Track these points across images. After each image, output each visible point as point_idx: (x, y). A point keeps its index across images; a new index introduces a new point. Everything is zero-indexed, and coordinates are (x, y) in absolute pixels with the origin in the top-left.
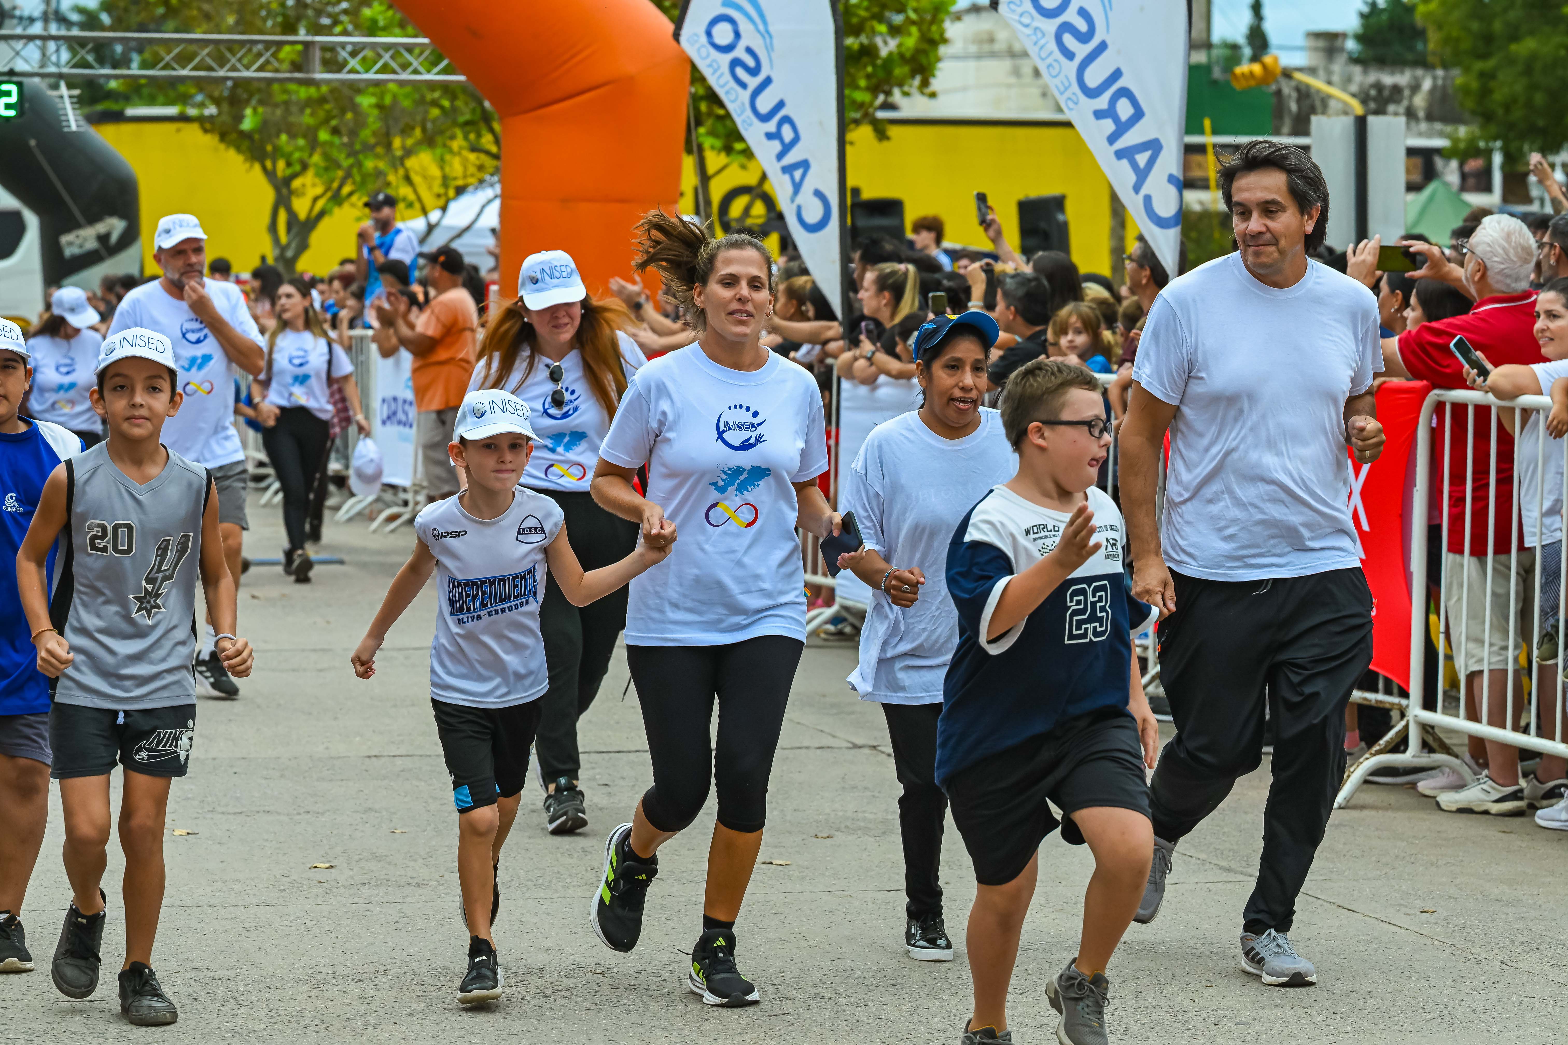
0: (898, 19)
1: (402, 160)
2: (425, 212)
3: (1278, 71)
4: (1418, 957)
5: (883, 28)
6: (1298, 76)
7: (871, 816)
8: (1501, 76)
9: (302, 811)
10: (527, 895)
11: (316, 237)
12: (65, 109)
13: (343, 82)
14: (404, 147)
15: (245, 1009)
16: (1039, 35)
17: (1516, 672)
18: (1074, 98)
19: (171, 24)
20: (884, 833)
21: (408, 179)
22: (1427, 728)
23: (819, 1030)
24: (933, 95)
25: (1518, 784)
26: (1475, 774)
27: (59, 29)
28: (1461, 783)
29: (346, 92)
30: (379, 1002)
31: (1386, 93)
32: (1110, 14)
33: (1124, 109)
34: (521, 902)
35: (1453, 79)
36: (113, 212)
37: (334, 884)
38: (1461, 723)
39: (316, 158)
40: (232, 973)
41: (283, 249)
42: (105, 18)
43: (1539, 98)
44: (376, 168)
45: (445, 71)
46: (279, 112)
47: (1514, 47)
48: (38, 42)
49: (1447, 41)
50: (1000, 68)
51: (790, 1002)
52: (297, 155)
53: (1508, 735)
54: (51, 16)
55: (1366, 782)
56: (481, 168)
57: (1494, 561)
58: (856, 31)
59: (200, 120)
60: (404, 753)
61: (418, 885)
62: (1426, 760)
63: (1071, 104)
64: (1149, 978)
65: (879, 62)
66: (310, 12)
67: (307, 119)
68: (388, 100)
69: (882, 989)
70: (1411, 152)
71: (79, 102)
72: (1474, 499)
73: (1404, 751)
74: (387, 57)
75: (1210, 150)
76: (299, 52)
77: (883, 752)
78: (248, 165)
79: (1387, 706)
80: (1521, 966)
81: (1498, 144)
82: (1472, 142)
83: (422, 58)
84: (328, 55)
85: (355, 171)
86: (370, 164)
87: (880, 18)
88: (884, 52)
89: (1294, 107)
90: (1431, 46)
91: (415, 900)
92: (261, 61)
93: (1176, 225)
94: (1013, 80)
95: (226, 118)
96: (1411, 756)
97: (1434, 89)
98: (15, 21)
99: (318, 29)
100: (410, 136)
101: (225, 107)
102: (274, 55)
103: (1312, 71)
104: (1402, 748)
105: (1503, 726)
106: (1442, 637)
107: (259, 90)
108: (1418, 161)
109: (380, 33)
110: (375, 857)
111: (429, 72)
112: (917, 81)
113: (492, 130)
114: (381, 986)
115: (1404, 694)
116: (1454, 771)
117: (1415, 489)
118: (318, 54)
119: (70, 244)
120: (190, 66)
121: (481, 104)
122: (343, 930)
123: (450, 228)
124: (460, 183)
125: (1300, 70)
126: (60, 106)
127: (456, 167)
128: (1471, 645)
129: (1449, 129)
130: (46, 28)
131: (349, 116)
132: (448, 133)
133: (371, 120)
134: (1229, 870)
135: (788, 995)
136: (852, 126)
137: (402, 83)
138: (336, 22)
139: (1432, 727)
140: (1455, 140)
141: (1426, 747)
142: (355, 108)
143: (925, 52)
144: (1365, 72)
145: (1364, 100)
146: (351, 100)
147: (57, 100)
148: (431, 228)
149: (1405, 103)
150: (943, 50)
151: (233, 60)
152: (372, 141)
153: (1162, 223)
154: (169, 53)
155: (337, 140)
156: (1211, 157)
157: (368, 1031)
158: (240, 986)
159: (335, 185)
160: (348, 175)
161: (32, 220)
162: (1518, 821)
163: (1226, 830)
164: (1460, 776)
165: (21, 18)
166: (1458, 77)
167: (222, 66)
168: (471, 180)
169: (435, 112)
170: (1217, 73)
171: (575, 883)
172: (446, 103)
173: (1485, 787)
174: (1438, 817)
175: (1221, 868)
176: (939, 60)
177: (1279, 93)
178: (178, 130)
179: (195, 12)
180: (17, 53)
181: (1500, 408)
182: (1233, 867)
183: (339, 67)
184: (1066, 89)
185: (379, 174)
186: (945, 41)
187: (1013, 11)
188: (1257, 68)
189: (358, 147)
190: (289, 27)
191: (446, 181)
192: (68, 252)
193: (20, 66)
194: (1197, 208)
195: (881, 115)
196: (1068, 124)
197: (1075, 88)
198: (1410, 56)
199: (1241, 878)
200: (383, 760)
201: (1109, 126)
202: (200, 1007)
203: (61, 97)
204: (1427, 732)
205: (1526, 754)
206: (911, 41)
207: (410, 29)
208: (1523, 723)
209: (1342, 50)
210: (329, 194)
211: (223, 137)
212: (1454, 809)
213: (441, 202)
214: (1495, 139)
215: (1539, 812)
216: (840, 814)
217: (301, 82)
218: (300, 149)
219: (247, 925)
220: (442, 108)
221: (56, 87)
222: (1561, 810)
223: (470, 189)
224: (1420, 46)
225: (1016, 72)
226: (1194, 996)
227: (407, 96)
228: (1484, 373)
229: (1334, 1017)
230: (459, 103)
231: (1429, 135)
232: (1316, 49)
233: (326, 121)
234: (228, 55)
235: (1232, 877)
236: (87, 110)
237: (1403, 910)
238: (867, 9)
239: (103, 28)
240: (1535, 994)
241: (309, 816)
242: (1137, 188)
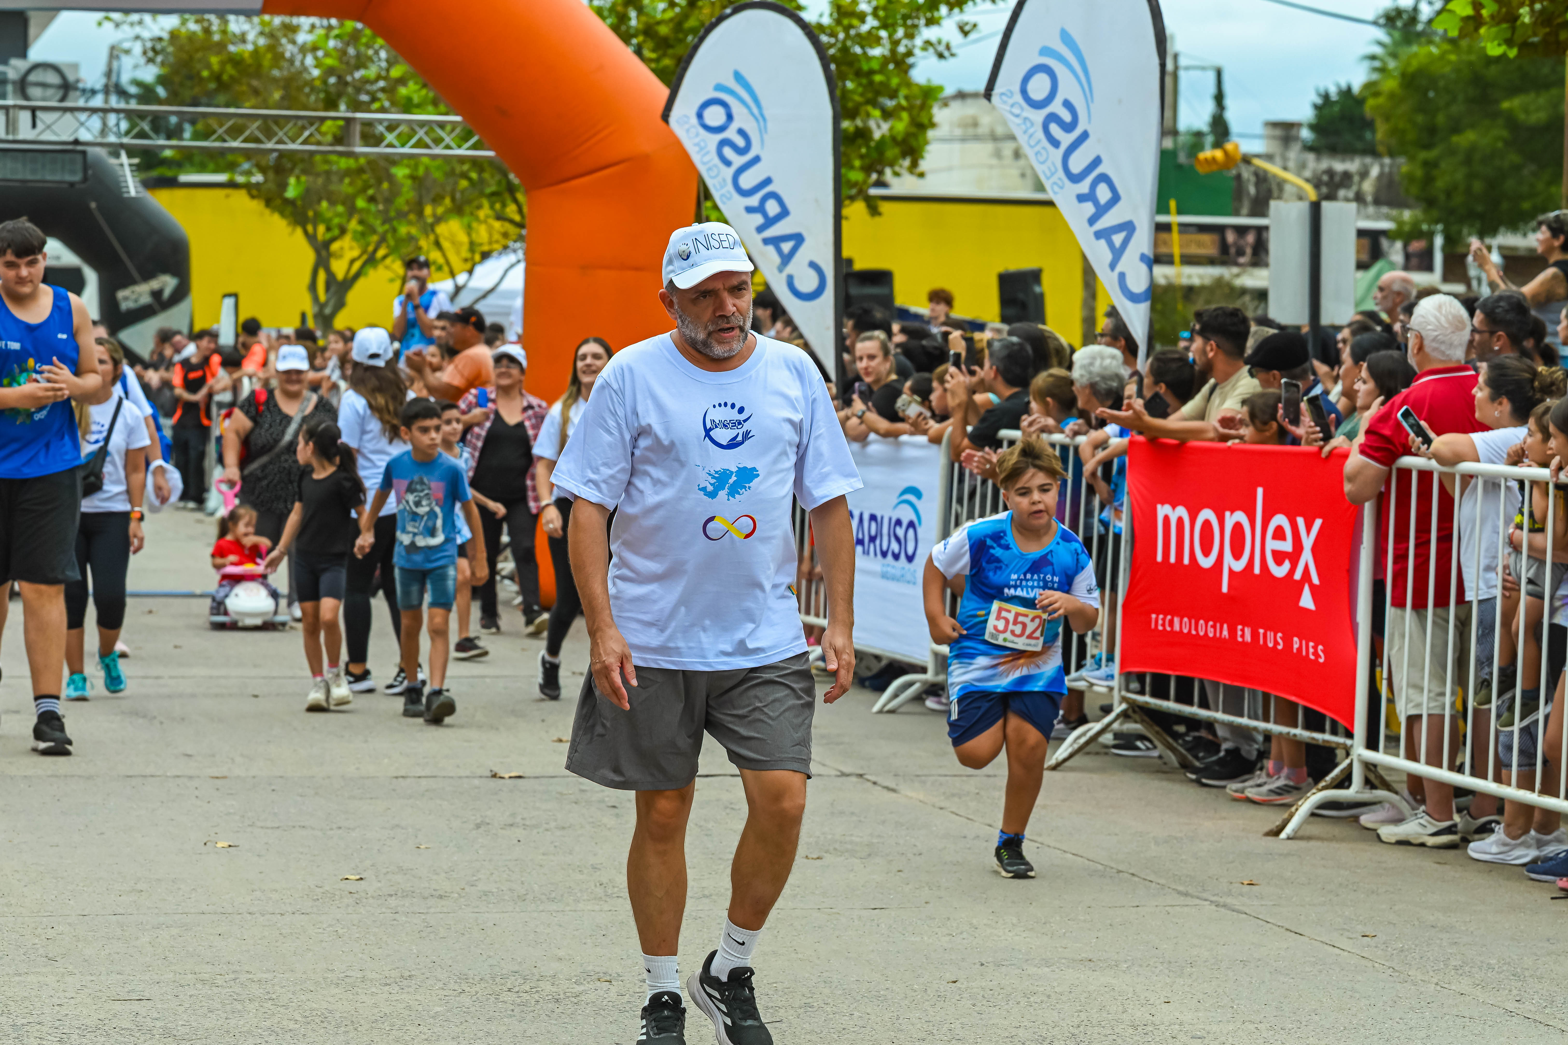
0: (890, 104)
1: (432, 227)
2: (453, 275)
3: (1239, 157)
4: (1360, 978)
5: (877, 113)
6: (1257, 162)
7: (858, 840)
8: (1443, 165)
9: (334, 826)
10: (541, 908)
11: (353, 296)
12: (125, 176)
13: (380, 155)
14: (434, 215)
15: (282, 1010)
16: (1028, 124)
17: (1453, 718)
18: (1060, 183)
19: (221, 98)
20: (870, 855)
21: (438, 244)
22: (1370, 767)
23: (808, 1037)
24: (921, 175)
25: (1451, 819)
26: (1413, 809)
27: (118, 102)
28: (1399, 817)
29: (382, 163)
30: (404, 1005)
31: (1337, 179)
32: (1091, 105)
33: (1103, 194)
34: (536, 915)
35: (1399, 167)
36: (165, 270)
37: (363, 895)
38: (1401, 762)
39: (353, 225)
40: (269, 976)
41: (322, 306)
42: (161, 91)
43: (1478, 186)
44: (409, 234)
45: (474, 147)
46: (320, 181)
47: (1455, 139)
48: (101, 114)
49: (1394, 132)
50: (983, 150)
51: (782, 1011)
52: (336, 221)
53: (1444, 774)
54: (112, 89)
55: (1313, 815)
56: (505, 235)
57: (1435, 614)
58: (852, 115)
59: (248, 187)
60: (429, 774)
61: (441, 897)
62: (1368, 795)
63: (1056, 188)
64: (1112, 993)
65: (872, 144)
66: (350, 90)
67: (346, 187)
68: (421, 172)
69: (866, 1000)
70: (1361, 233)
71: (137, 169)
72: (1416, 556)
73: (1348, 787)
74: (421, 133)
75: (1175, 229)
76: (340, 127)
77: (868, 780)
78: (290, 229)
79: (1334, 745)
80: (1454, 988)
81: (1440, 227)
82: (1416, 224)
83: (453, 135)
84: (367, 129)
85: (389, 236)
86: (403, 230)
87: (874, 103)
88: (877, 135)
89: (1252, 190)
90: (1379, 135)
91: (438, 910)
92: (306, 134)
93: (1146, 300)
94: (994, 161)
95: (271, 186)
96: (1354, 791)
97: (1381, 176)
98: (78, 93)
99: (357, 106)
100: (440, 205)
101: (271, 175)
102: (317, 130)
103: (1269, 157)
104: (1347, 784)
105: (1440, 765)
106: (1385, 683)
107: (303, 160)
108: (1366, 242)
109: (415, 110)
110: (401, 869)
111: (459, 147)
112: (907, 162)
113: (516, 201)
114: (406, 990)
115: (1350, 735)
116: (1393, 806)
117: (1362, 547)
118: (358, 128)
119: (126, 299)
120: (241, 138)
121: (506, 176)
122: (372, 938)
123: (476, 290)
124: (486, 248)
125: (1258, 156)
126: (121, 173)
127: (482, 234)
128: (1411, 691)
129: (1394, 212)
130: (106, 101)
131: (385, 185)
132: (475, 203)
133: (405, 189)
134: (1186, 894)
135: (780, 1004)
136: (847, 202)
137: (434, 157)
138: (374, 99)
139: (1375, 766)
140: (1400, 223)
141: (1368, 783)
142: (391, 178)
143: (914, 136)
144: (1318, 159)
145: (1317, 184)
146: (387, 171)
147: (118, 168)
148: (458, 289)
149: (1355, 188)
150: (931, 134)
151: (281, 134)
152: (406, 208)
153: (1134, 298)
154: (221, 126)
155: (373, 208)
156: (1175, 235)
157: (394, 1032)
158: (277, 988)
159: (371, 249)
160: (383, 240)
161: (91, 277)
162: (1452, 853)
163: (1184, 857)
164: (1400, 812)
165: (84, 91)
166: (1404, 165)
167: (269, 139)
168: (496, 246)
169: (464, 183)
170: (1182, 158)
171: (585, 897)
172: (474, 175)
173: (1422, 821)
174: (1378, 848)
175: (1180, 893)
176: (927, 143)
177: (1239, 177)
178: (227, 196)
179: (244, 88)
180: (82, 124)
181: (1441, 474)
182: (1190, 891)
183: (378, 140)
184: (1053, 174)
185: (411, 238)
186: (933, 125)
187: (1005, 102)
188: (1219, 154)
189: (392, 214)
190: (331, 104)
191: (472, 246)
192: (124, 306)
193: (85, 135)
194: (1162, 281)
195: (874, 192)
196: (1050, 203)
197: (1061, 173)
198: (1359, 145)
199: (1197, 901)
200: (409, 780)
201: (1089, 208)
202: (239, 1007)
203: (122, 165)
204: (1370, 770)
205: (1460, 792)
206: (901, 125)
207: (442, 108)
208: (1458, 763)
209: (1297, 138)
210: (365, 257)
211: (268, 203)
212: (1393, 840)
213: (468, 266)
214: (1437, 222)
215: (1472, 845)
216: (830, 837)
217: (341, 154)
218: (339, 215)
219: (283, 931)
220: (470, 179)
221: (117, 155)
222: (1492, 844)
223: (495, 254)
224: (1368, 135)
225: (998, 154)
226: (1153, 1012)
227: (438, 168)
228: (1428, 441)
229: (1282, 1032)
230: (486, 175)
231: (1377, 218)
232: (1274, 138)
233: (364, 190)
234: (275, 128)
235: (1189, 901)
236: (145, 175)
237: (1347, 934)
238: (862, 95)
239: (160, 102)
240: (1466, 1014)
241: (340, 831)
242: (1113, 266)
